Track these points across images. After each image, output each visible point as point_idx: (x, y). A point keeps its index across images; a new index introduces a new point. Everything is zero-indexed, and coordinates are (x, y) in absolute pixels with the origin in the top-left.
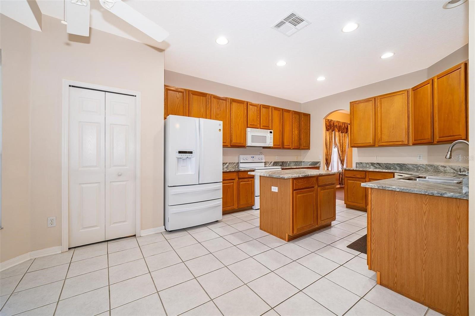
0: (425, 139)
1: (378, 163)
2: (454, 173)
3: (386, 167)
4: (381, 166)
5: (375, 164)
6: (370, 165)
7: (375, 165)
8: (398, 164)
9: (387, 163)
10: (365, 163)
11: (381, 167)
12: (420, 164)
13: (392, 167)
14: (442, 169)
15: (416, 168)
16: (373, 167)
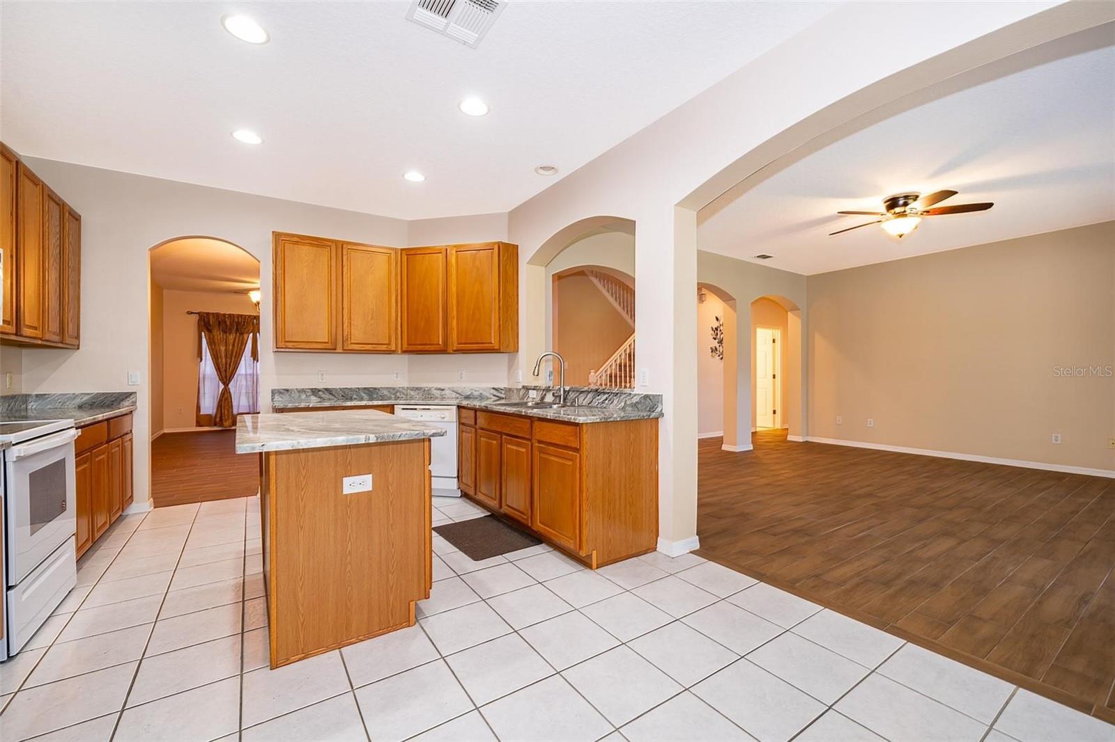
0: (431, 344)
1: (327, 389)
2: (457, 398)
3: (342, 396)
4: (333, 395)
5: (319, 391)
6: (309, 394)
7: (320, 393)
8: (365, 388)
9: (346, 388)
10: (297, 389)
11: (333, 397)
12: (400, 388)
13: (355, 396)
14: (437, 393)
15: (394, 394)
16: (315, 398)
